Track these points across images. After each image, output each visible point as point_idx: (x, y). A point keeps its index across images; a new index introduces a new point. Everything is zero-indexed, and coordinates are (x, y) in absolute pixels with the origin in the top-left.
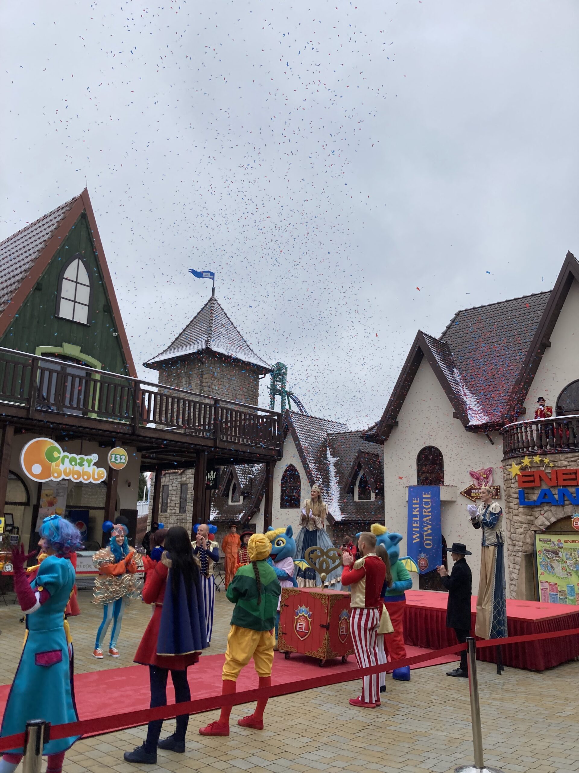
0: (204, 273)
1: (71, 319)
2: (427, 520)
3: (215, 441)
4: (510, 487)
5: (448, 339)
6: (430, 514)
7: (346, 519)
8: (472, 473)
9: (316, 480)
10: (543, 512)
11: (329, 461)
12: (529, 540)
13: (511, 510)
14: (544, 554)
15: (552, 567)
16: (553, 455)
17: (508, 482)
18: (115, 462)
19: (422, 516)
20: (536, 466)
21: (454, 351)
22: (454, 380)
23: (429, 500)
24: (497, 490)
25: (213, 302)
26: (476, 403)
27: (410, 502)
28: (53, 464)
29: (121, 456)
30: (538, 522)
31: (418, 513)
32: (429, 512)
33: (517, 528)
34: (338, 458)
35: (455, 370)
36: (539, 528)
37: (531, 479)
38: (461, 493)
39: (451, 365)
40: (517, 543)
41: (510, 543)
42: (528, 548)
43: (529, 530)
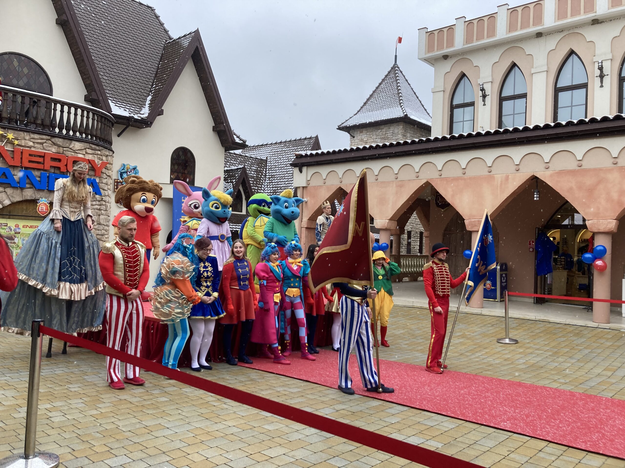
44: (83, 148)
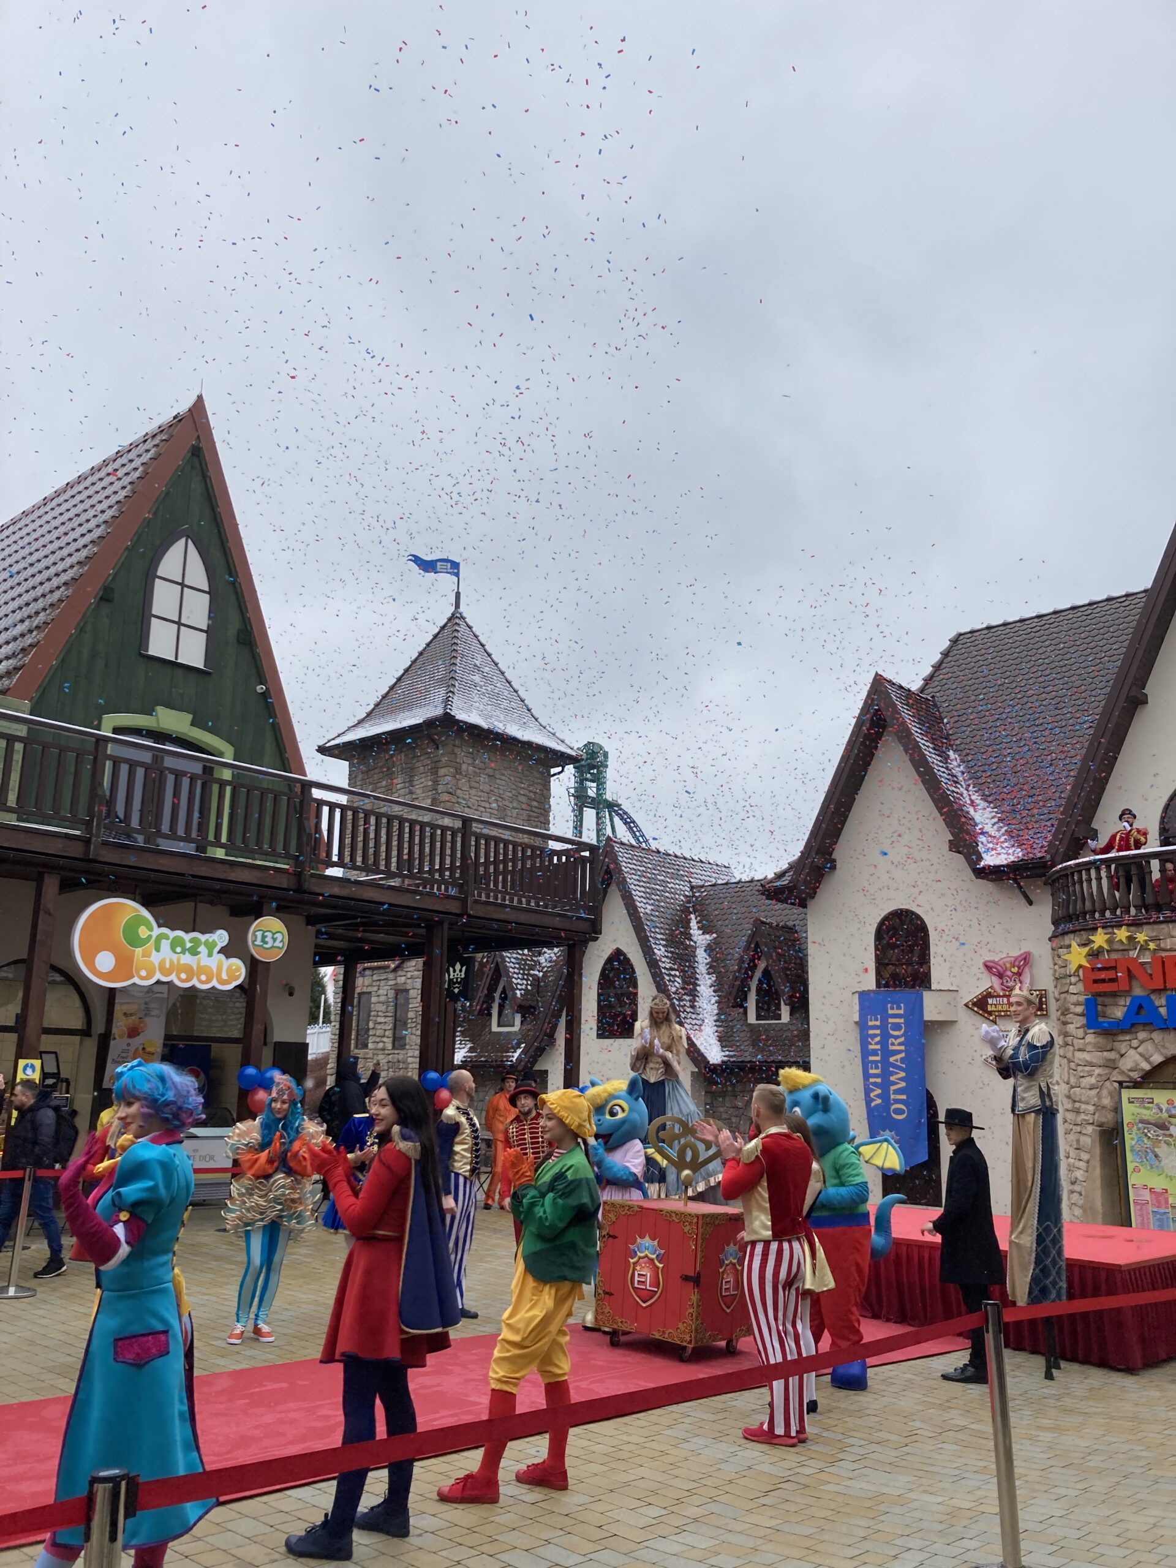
0: (439, 564)
1: (173, 659)
2: (896, 1061)
3: (464, 901)
4: (1067, 992)
5: (935, 690)
6: (902, 1048)
7: (732, 1059)
8: (989, 964)
9: (670, 981)
10: (1135, 1043)
11: (695, 943)
12: (1107, 1101)
13: (1069, 1039)
14: (1139, 1129)
15: (1156, 1156)
16: (1156, 927)
17: (1064, 981)
18: (262, 946)
19: (887, 1053)
20: (1121, 948)
21: (950, 714)
22: (949, 774)
23: (902, 1020)
24: (1043, 995)
25: (457, 621)
26: (996, 820)
27: (862, 1025)
28: (139, 951)
29: (274, 934)
30: (1126, 1064)
31: (878, 1047)
32: (900, 1044)
33: (1083, 1077)
34: (715, 935)
35: (951, 753)
36: (1129, 1076)
37: (1111, 974)
38: (966, 1005)
39: (942, 742)
40: (1083, 1106)
41: (1069, 1106)
42: (1106, 1117)
43: (1108, 1079)
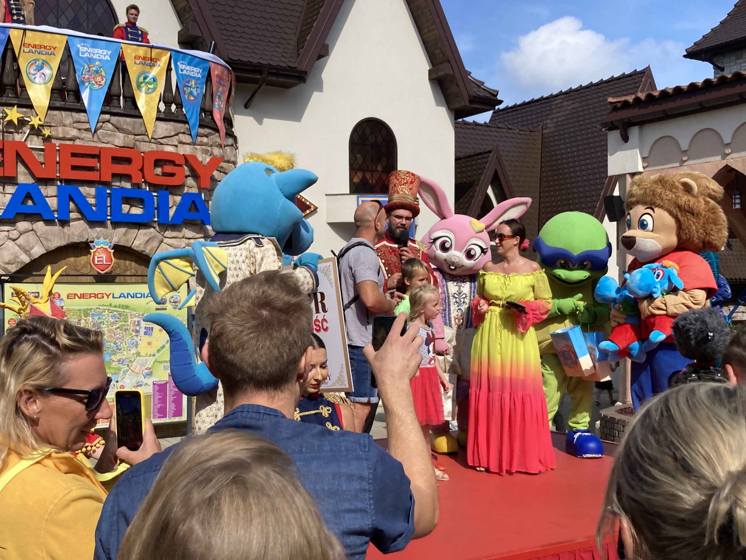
10: (14, 234)
44: (173, 133)
